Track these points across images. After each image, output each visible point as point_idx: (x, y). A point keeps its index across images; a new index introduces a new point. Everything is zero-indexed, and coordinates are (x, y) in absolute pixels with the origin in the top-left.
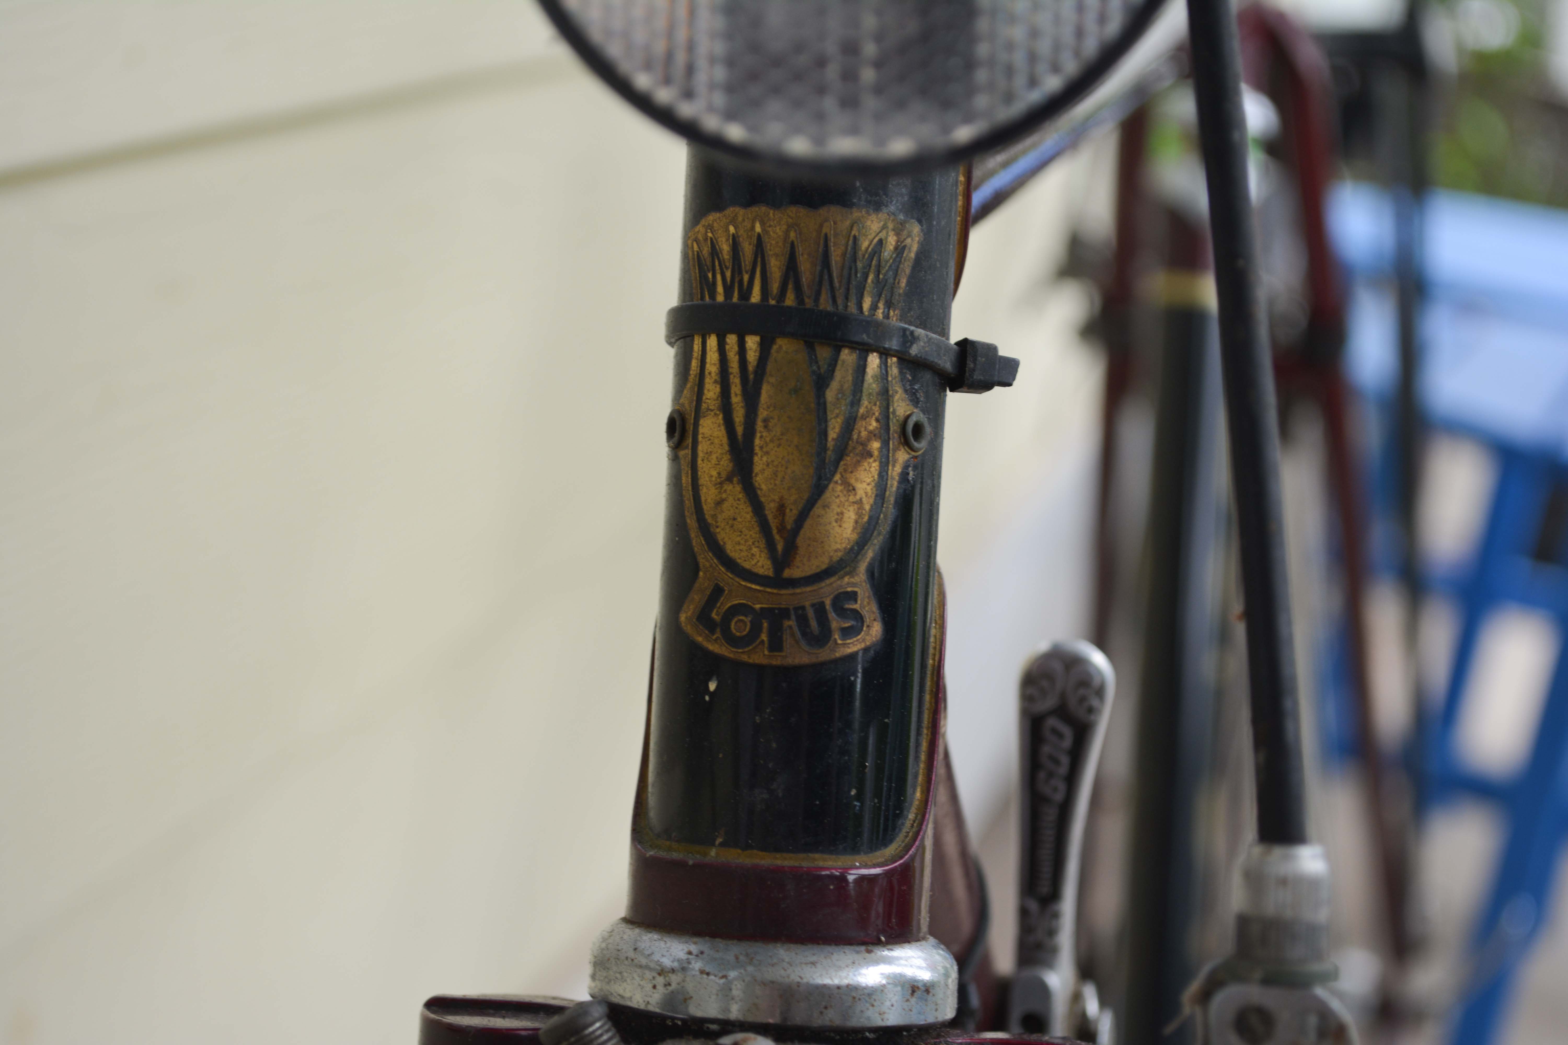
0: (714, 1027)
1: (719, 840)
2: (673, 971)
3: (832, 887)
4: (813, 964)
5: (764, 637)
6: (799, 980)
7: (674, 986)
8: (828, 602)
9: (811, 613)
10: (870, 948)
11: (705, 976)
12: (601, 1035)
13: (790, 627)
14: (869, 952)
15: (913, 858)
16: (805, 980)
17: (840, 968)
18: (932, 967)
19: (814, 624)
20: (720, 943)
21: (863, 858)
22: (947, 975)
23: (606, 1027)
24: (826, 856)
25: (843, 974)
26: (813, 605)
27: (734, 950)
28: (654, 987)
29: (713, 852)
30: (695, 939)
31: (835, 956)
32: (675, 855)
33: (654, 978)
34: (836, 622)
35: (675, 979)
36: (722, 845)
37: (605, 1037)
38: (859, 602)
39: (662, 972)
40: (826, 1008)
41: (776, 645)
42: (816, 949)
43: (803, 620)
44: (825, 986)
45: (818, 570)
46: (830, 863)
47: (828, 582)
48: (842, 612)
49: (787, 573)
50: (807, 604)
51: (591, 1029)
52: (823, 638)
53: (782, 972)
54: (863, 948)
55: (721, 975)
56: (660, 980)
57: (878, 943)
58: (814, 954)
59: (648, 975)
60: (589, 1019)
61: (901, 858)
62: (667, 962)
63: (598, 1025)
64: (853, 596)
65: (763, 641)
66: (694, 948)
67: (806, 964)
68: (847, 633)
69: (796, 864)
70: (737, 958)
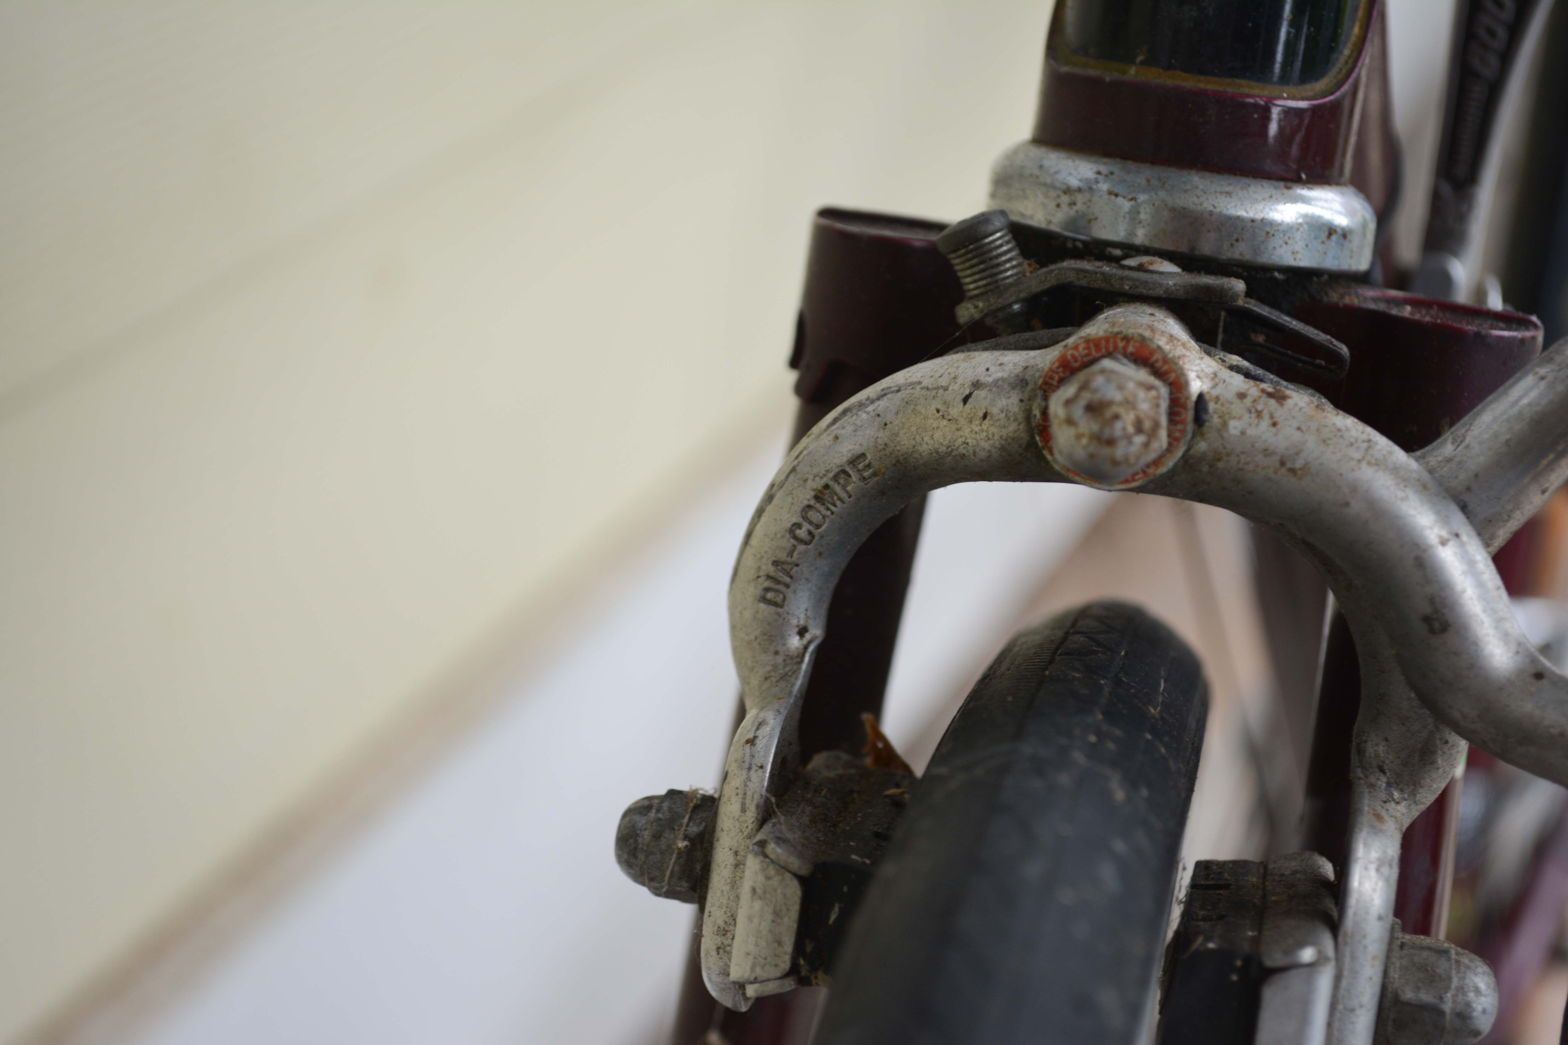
0: (1117, 252)
1: (1140, 58)
2: (1079, 190)
3: (1256, 116)
4: (1229, 194)
6: (1212, 208)
7: (1079, 207)
10: (1289, 184)
11: (1113, 197)
12: (1001, 246)
14: (1288, 188)
15: (1343, 97)
16: (1218, 210)
17: (1256, 201)
18: (1350, 214)
20: (1132, 165)
21: (1293, 89)
22: (1364, 226)
23: (1007, 238)
24: (1252, 83)
25: (1260, 206)
27: (1145, 173)
28: (1058, 206)
29: (1132, 71)
30: (1106, 160)
31: (1252, 189)
32: (1092, 72)
33: (1059, 196)
35: (1080, 198)
36: (1143, 63)
37: (1005, 248)
39: (1068, 191)
40: (1237, 240)
42: (1232, 179)
44: (1238, 218)
46: (1256, 91)
51: (991, 238)
53: (1195, 200)
54: (1282, 184)
55: (1130, 197)
56: (1065, 199)
57: (1298, 181)
58: (1230, 184)
59: (1053, 193)
60: (991, 228)
61: (1332, 94)
62: (1074, 182)
63: (998, 235)
66: (1104, 169)
67: (1221, 193)
69: (1221, 89)
70: (1148, 181)
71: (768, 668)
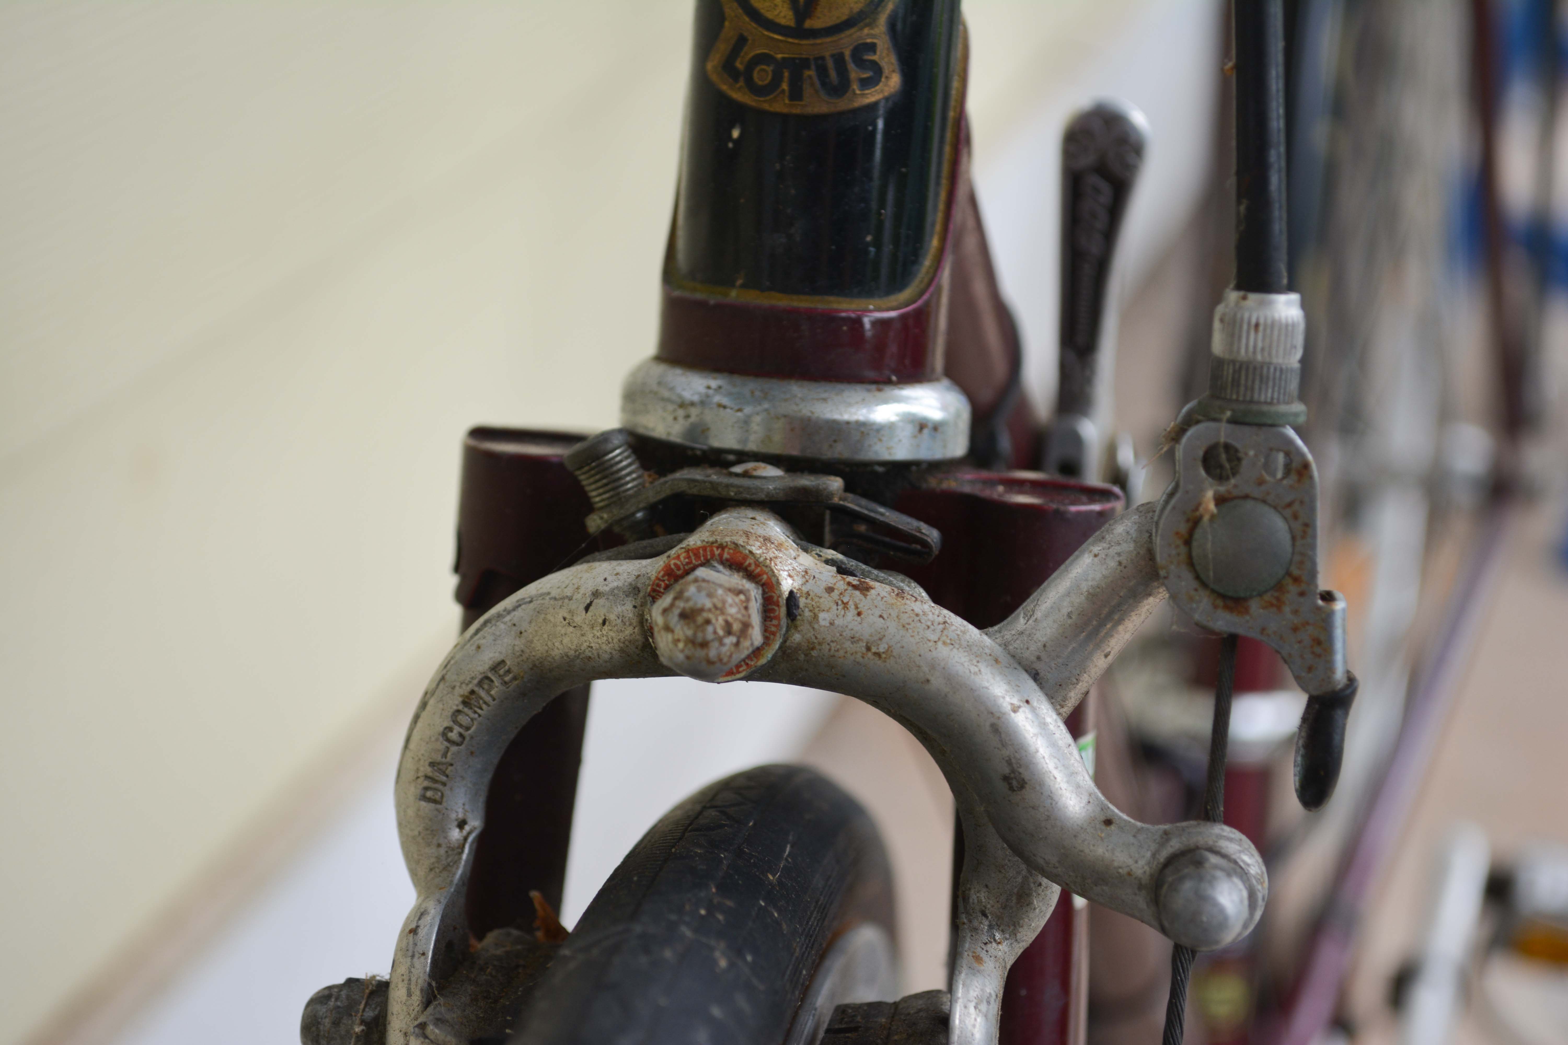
0: (731, 457)
1: (739, 282)
2: (692, 404)
3: (845, 328)
4: (825, 400)
5: (785, 86)
6: (809, 414)
7: (693, 419)
8: (847, 53)
9: (830, 64)
10: (881, 386)
11: (721, 409)
12: (621, 461)
13: (810, 77)
14: (880, 390)
15: (927, 304)
16: (816, 415)
17: (850, 405)
18: (944, 408)
19: (833, 74)
20: (738, 379)
21: (878, 302)
22: (958, 415)
23: (626, 454)
24: (841, 299)
25: (853, 410)
26: (832, 56)
27: (750, 386)
28: (675, 419)
29: (734, 293)
30: (716, 375)
31: (846, 394)
32: (699, 296)
33: (674, 410)
34: (855, 73)
35: (694, 412)
36: (744, 286)
37: (624, 463)
38: (878, 53)
39: (682, 405)
40: (835, 441)
41: (796, 94)
42: (828, 386)
43: (822, 71)
44: (835, 422)
45: (838, 21)
46: (844, 306)
47: (848, 32)
48: (861, 63)
49: (808, 24)
50: (827, 54)
51: (611, 455)
52: (841, 88)
53: (795, 408)
54: (873, 387)
55: (736, 408)
56: (681, 413)
57: (889, 382)
58: (825, 391)
59: (670, 407)
60: (610, 446)
61: (914, 302)
62: (688, 395)
63: (618, 451)
64: (872, 48)
65: (783, 91)
66: (714, 383)
67: (818, 400)
68: (865, 83)
69: (812, 306)
70: (752, 393)
71: (433, 860)
